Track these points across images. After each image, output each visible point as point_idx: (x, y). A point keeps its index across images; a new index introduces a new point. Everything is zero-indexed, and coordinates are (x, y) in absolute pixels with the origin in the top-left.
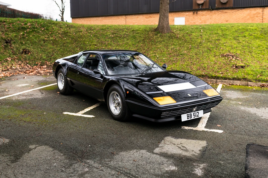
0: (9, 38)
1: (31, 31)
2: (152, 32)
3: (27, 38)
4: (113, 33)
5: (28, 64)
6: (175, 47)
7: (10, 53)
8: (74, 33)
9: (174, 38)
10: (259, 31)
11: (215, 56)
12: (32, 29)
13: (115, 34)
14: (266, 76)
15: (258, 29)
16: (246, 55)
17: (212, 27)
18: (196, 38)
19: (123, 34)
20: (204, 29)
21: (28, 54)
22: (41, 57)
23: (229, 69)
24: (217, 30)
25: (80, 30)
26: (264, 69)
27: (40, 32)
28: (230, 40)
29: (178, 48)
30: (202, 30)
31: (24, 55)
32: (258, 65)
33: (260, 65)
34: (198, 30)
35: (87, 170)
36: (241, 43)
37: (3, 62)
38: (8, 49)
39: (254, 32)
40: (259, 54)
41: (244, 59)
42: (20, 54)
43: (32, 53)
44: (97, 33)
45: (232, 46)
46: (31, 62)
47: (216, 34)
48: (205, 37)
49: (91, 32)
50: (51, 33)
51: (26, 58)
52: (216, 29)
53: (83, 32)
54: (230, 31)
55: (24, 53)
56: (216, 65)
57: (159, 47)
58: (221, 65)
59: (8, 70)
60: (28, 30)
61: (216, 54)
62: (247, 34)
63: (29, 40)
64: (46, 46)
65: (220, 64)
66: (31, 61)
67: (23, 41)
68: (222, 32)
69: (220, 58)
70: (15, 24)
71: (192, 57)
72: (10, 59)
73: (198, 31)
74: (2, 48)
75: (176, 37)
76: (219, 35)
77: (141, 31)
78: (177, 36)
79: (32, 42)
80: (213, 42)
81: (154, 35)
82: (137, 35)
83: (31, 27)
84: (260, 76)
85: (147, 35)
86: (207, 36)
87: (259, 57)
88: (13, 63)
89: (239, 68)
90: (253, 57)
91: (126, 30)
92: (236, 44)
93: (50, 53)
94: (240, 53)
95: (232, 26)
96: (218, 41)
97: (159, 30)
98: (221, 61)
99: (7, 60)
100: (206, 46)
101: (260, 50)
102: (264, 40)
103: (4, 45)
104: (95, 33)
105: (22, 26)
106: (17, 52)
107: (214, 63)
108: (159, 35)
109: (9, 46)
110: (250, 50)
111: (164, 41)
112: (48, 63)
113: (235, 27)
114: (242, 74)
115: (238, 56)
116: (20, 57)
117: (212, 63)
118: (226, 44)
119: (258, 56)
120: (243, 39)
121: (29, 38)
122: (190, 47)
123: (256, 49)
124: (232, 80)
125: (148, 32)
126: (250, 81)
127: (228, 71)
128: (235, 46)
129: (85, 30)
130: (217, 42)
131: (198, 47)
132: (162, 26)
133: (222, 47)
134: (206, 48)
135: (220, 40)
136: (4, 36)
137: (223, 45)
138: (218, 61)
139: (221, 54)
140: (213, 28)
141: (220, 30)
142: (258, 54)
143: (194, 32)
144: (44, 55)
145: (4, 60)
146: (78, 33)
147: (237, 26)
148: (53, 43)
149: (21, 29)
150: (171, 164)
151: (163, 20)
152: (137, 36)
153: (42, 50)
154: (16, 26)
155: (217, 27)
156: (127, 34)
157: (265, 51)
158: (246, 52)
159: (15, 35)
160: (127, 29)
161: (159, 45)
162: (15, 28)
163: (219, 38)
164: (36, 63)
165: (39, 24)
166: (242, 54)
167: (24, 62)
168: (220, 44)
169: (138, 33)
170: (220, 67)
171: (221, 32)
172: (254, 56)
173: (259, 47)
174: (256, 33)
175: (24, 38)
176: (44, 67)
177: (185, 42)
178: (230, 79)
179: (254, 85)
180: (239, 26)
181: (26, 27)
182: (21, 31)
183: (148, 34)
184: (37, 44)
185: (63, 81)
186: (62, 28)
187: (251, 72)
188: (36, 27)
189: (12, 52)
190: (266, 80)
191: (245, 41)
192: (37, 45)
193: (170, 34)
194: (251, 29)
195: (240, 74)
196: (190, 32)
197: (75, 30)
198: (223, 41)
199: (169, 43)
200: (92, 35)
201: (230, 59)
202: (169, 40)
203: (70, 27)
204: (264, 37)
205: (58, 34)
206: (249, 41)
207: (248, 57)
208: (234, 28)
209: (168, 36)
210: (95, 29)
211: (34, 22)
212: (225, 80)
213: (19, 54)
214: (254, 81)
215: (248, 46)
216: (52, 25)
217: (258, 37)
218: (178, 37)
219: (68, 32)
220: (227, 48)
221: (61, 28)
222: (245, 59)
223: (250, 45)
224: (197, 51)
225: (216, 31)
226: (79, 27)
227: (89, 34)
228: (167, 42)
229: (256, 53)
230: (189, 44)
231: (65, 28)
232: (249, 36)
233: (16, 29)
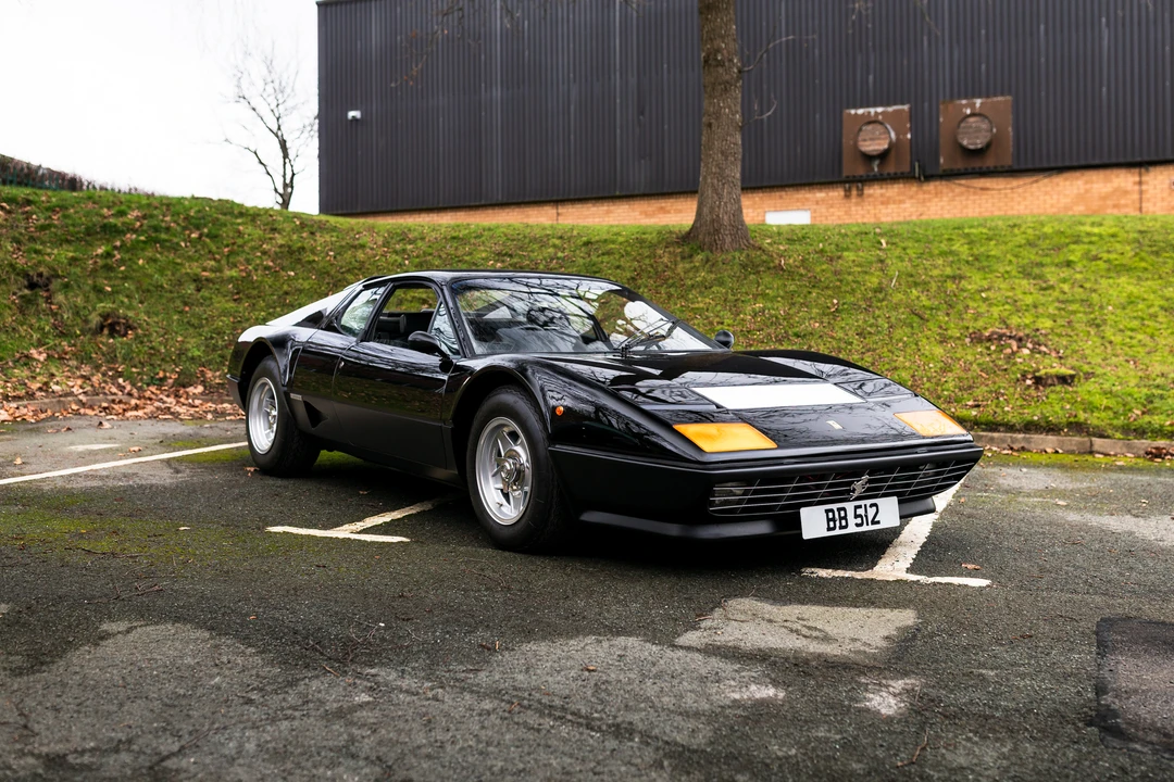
0: (41, 269)
1: (144, 242)
2: (671, 249)
3: (123, 268)
4: (499, 254)
5: (120, 377)
6: (769, 305)
7: (44, 329)
8: (332, 253)
9: (762, 269)
10: (1129, 244)
11: (943, 340)
12: (145, 232)
13: (511, 256)
14: (1168, 415)
15: (1126, 235)
16: (1077, 335)
17: (926, 230)
18: (859, 269)
19: (545, 258)
20: (891, 236)
21: (125, 335)
22: (180, 349)
23: (1005, 388)
24: (950, 240)
25: (358, 239)
26: (1158, 387)
27: (183, 244)
28: (1005, 279)
29: (781, 309)
30: (883, 241)
31: (104, 340)
32: (1132, 373)
33: (1140, 374)
34: (869, 241)
35: (365, 698)
36: (1052, 287)
37: (10, 364)
38: (37, 313)
39: (1105, 248)
40: (1132, 330)
41: (1069, 352)
42: (88, 336)
43: (140, 331)
44: (430, 254)
45: (1016, 301)
46: (134, 370)
47: (943, 254)
48: (895, 267)
49: (404, 251)
50: (231, 253)
51: (114, 351)
52: (946, 236)
53: (372, 249)
54: (1006, 243)
55: (106, 331)
56: (950, 374)
57: (701, 305)
58: (970, 375)
59: (31, 396)
60: (128, 235)
61: (949, 332)
62: (1079, 254)
63: (131, 278)
64: (208, 302)
65: (966, 370)
66: (135, 367)
67: (106, 282)
68: (971, 249)
69: (964, 349)
70: (76, 212)
71: (843, 345)
72: (40, 353)
73: (866, 244)
74: (10, 308)
75: (775, 267)
76: (959, 260)
77: (621, 243)
78: (777, 262)
79: (145, 287)
80: (934, 286)
81: (679, 259)
82: (606, 258)
83: (141, 226)
84: (1143, 413)
85: (647, 261)
86: (906, 263)
87: (1134, 342)
88: (54, 370)
89: (1051, 385)
90: (1108, 345)
91: (557, 242)
92: (1031, 293)
93: (220, 333)
94: (1052, 329)
95: (1011, 223)
96: (954, 283)
97: (701, 237)
98: (970, 358)
99: (27, 357)
100: (905, 300)
101: (1135, 314)
102: (1150, 276)
103: (22, 297)
104: (424, 253)
105: (106, 221)
106: (73, 326)
107: (941, 368)
108: (699, 257)
109: (41, 301)
110: (1092, 316)
111: (721, 283)
112: (209, 374)
113: (1024, 226)
114: (1062, 408)
115: (1042, 339)
116: (89, 348)
117: (931, 365)
118: (991, 294)
119: (1131, 338)
120: (1062, 275)
121: (133, 270)
122: (834, 305)
123: (1118, 312)
124: (1019, 431)
125: (653, 246)
126: (1102, 436)
127: (1003, 395)
128: (1029, 300)
129: (380, 241)
130: (951, 286)
131: (870, 306)
132: (713, 221)
133: (971, 304)
134: (902, 310)
135: (961, 277)
136: (24, 261)
137: (978, 297)
138: (959, 360)
139: (971, 331)
140: (929, 233)
141: (963, 241)
142: (1129, 333)
143: (851, 246)
144: (195, 340)
145: (14, 356)
146: (350, 252)
147: (1034, 222)
148: (238, 293)
149: (98, 233)
150: (755, 681)
151: (717, 194)
152: (602, 262)
153: (185, 320)
154: (78, 221)
155: (946, 228)
156: (563, 259)
157: (1156, 322)
158: (1077, 325)
159: (71, 254)
160: (561, 238)
161: (700, 299)
162: (71, 228)
163: (959, 269)
164: (158, 374)
165: (178, 214)
166: (1058, 331)
167: (104, 368)
168: (965, 294)
169: (608, 253)
170: (966, 382)
171: (966, 246)
172: (1112, 338)
173: (1132, 302)
174: (1115, 251)
175: (108, 268)
176: (191, 390)
177: (814, 286)
178: (1010, 428)
179: (1119, 451)
180: (1043, 224)
181: (119, 225)
182: (101, 239)
183: (653, 256)
184: (168, 295)
185: (275, 413)
186: (279, 233)
187: (1103, 398)
188: (163, 225)
189: (55, 327)
190: (1169, 429)
191: (1072, 281)
192: (164, 301)
193: (748, 255)
194: (1095, 235)
195: (1057, 408)
196: (833, 246)
197: (333, 239)
198: (975, 281)
199: (744, 290)
200: (407, 262)
201: (1009, 351)
202: (745, 279)
203: (314, 230)
204: (1152, 265)
205: (259, 254)
206: (1087, 280)
207: (1090, 345)
208: (1022, 229)
209: (737, 260)
210: (423, 239)
211: (156, 208)
212: (990, 434)
213: (85, 336)
214: (1118, 435)
215: (1082, 301)
216: (233, 220)
217: (1124, 265)
218: (780, 265)
219: (303, 248)
220: (995, 311)
221: (274, 230)
222: (1076, 352)
223: (1093, 295)
224: (865, 321)
225: (945, 242)
226: (353, 230)
227: (394, 257)
228: (736, 286)
229: (1121, 327)
230: (830, 292)
231: (294, 231)
232: (1085, 262)
233: (79, 232)
